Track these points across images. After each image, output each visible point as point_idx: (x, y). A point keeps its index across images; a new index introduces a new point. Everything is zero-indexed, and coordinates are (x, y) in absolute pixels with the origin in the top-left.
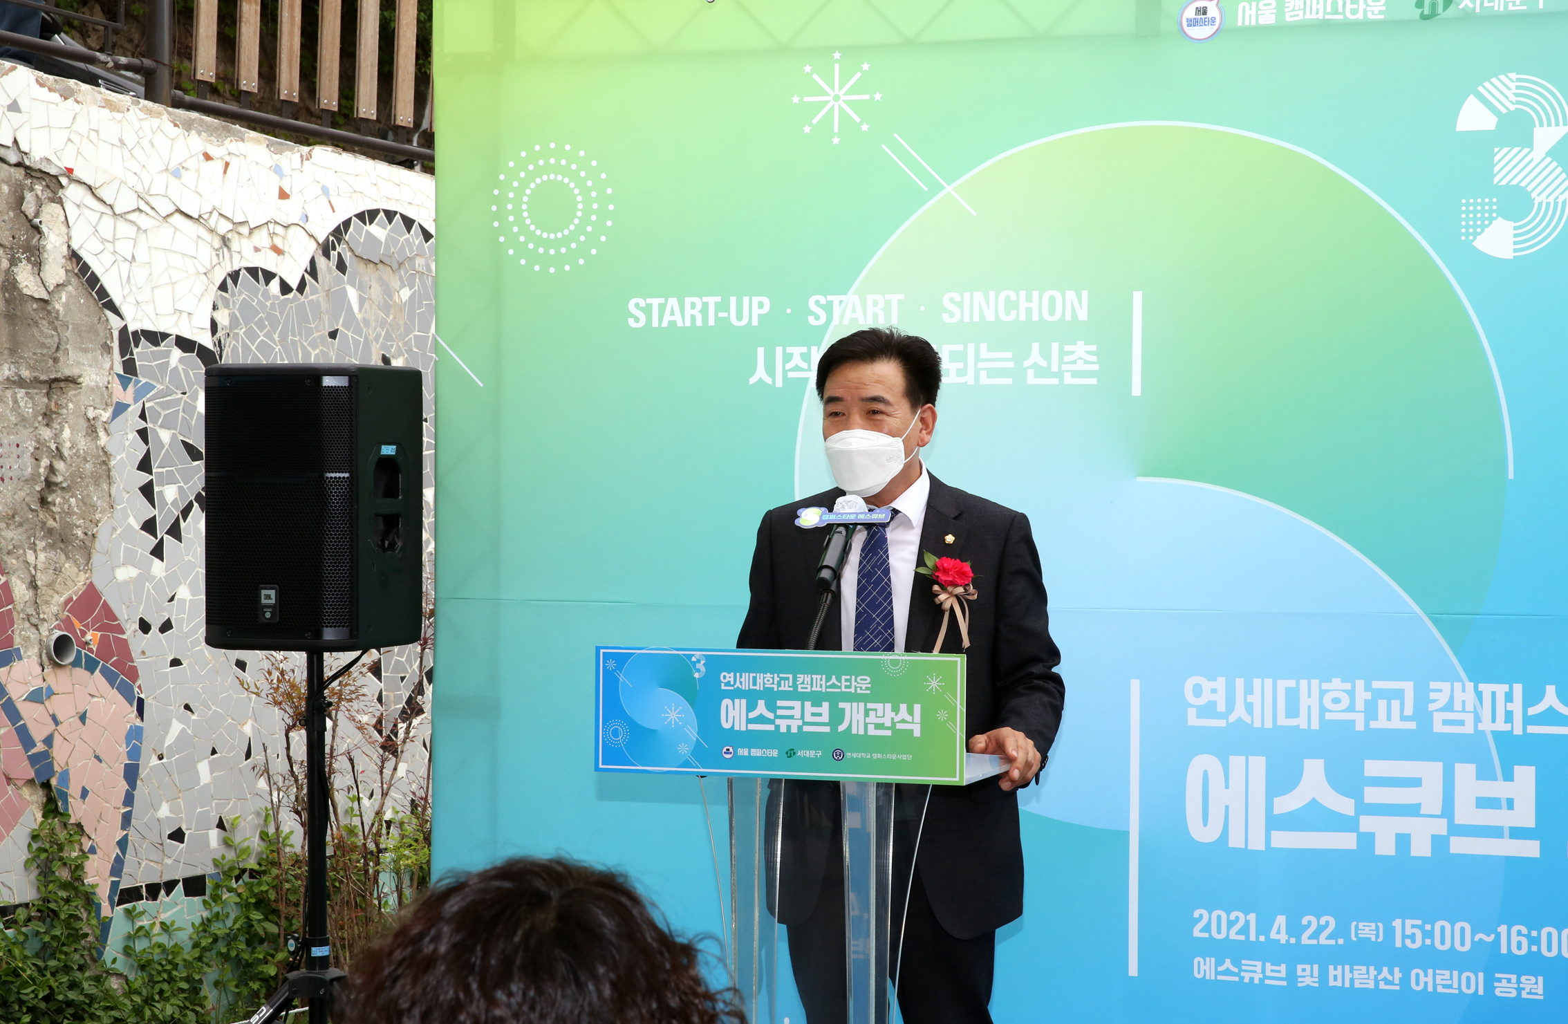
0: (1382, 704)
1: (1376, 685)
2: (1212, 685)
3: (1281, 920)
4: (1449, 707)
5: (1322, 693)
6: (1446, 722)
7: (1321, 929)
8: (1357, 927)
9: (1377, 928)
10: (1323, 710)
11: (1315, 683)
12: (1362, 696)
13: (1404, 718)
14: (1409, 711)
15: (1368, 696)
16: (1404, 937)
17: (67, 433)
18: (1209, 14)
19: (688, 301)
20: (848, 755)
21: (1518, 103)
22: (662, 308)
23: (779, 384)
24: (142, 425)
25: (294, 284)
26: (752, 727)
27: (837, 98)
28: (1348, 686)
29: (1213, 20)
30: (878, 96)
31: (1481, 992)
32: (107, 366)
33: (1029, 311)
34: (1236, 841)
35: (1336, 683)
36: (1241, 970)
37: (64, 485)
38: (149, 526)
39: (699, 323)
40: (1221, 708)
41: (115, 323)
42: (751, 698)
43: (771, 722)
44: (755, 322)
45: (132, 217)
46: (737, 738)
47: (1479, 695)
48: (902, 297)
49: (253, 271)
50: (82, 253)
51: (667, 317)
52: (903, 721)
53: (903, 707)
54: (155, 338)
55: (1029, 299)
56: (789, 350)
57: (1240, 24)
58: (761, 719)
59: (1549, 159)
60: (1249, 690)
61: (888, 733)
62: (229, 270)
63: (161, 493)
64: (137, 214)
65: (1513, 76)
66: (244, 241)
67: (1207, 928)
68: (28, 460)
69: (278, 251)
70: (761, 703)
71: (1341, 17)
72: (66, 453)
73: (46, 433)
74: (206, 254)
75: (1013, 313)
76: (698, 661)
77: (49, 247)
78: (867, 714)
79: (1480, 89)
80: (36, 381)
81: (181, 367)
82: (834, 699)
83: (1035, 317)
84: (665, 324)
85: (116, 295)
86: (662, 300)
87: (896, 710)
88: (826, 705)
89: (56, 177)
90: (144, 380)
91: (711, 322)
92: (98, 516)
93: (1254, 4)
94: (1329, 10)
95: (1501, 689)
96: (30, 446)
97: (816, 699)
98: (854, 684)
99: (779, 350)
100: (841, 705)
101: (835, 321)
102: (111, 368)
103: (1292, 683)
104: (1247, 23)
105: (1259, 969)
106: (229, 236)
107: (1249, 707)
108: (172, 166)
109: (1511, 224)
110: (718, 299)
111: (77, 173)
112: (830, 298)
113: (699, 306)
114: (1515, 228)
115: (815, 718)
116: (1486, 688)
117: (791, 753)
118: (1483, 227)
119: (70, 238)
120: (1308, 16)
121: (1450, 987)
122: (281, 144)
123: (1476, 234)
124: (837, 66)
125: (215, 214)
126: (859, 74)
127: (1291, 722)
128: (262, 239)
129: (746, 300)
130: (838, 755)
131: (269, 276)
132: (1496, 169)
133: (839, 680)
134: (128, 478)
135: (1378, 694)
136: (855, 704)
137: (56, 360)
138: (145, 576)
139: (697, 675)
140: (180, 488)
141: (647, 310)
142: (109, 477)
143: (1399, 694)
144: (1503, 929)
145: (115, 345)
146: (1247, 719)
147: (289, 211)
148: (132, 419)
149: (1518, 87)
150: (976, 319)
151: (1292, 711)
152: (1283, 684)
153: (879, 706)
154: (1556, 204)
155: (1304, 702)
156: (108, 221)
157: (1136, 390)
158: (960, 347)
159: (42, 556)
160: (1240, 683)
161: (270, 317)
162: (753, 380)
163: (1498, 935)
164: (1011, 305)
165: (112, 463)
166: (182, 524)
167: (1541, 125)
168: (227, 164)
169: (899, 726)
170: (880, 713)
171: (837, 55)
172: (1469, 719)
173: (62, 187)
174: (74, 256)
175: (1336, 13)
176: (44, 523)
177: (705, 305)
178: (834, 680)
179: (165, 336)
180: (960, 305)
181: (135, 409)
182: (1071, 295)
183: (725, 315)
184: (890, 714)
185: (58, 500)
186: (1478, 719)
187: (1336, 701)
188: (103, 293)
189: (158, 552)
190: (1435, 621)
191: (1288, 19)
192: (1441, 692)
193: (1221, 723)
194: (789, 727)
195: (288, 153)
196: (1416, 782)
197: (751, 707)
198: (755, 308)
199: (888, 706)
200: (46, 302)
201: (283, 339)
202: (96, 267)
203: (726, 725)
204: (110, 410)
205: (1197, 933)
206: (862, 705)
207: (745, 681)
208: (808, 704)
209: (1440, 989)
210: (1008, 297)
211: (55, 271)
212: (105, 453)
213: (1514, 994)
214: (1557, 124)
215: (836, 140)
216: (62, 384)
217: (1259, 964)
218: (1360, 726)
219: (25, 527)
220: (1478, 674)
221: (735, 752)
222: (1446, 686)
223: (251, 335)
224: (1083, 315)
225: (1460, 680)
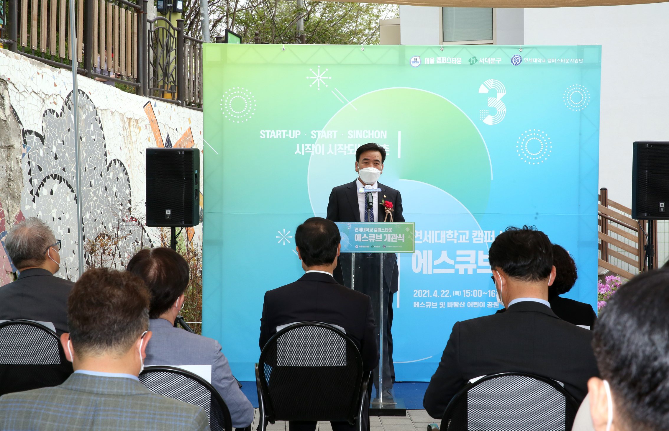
0: (461, 236)
1: (460, 232)
2: (419, 232)
3: (436, 291)
4: (477, 237)
5: (446, 234)
6: (476, 241)
7: (445, 293)
8: (454, 292)
9: (459, 292)
10: (446, 238)
11: (444, 231)
12: (456, 234)
13: (466, 240)
14: (467, 238)
15: (458, 234)
16: (466, 294)
17: (12, 163)
18: (418, 60)
19: (277, 131)
20: (387, 247)
21: (493, 86)
22: (270, 133)
23: (303, 154)
24: (29, 160)
25: (59, 114)
26: (363, 240)
27: (319, 78)
28: (453, 232)
29: (418, 62)
30: (330, 78)
31: (484, 307)
32: (20, 141)
33: (371, 136)
34: (424, 272)
35: (450, 231)
36: (426, 305)
37: (13, 179)
38: (32, 192)
39: (280, 137)
40: (421, 238)
41: (21, 128)
42: (363, 234)
43: (368, 239)
44: (296, 137)
45: (23, 93)
46: (358, 243)
47: (484, 233)
48: (337, 131)
49: (50, 110)
50: (13, 105)
51: (271, 136)
52: (400, 238)
53: (400, 235)
54: (30, 132)
55: (371, 133)
56: (306, 145)
57: (425, 63)
58: (365, 239)
59: (501, 101)
60: (428, 234)
61: (396, 241)
62: (45, 110)
63: (34, 181)
64: (24, 92)
65: (492, 80)
66: (48, 100)
67: (417, 295)
68: (5, 171)
69: (55, 103)
70: (365, 235)
71: (450, 63)
72: (13, 169)
73: (8, 163)
74: (39, 105)
75: (367, 136)
76: (349, 225)
77: (6, 104)
78: (391, 237)
79: (484, 83)
80: (5, 146)
81: (36, 141)
82: (383, 233)
83: (373, 137)
84: (271, 137)
85: (21, 119)
86: (270, 131)
87: (398, 236)
88: (381, 235)
89: (6, 81)
90: (28, 146)
91: (284, 137)
92: (20, 189)
93: (429, 58)
94: (447, 61)
95: (490, 232)
96: (5, 167)
97: (379, 234)
98: (388, 230)
99: (303, 145)
100: (385, 235)
101: (319, 137)
102: (21, 142)
103: (439, 232)
104: (427, 63)
105: (430, 304)
106: (44, 99)
107: (428, 238)
108: (31, 77)
109: (492, 117)
110: (286, 131)
111: (11, 80)
112: (317, 131)
113: (280, 133)
114: (493, 118)
115: (378, 238)
116: (486, 232)
117: (373, 247)
118: (485, 117)
119: (10, 101)
120: (442, 62)
121: (477, 306)
122: (53, 68)
123: (484, 119)
124: (319, 69)
125: (41, 92)
126: (325, 72)
127: (439, 241)
128: (51, 100)
129: (294, 131)
130: (384, 247)
131: (54, 111)
132: (488, 103)
133: (384, 229)
134: (27, 177)
135: (460, 234)
136: (388, 235)
137: (9, 140)
138: (32, 209)
139: (349, 229)
140: (38, 180)
141: (266, 133)
142: (22, 177)
143: (465, 234)
144: (489, 291)
145: (21, 135)
146: (427, 241)
147: (57, 91)
148: (26, 159)
149: (493, 83)
150: (357, 137)
151: (439, 239)
152: (436, 232)
153: (394, 235)
154: (502, 112)
155: (442, 236)
156: (18, 94)
157: (399, 157)
158: (353, 145)
159: (10, 202)
160: (426, 232)
161: (55, 125)
162: (296, 153)
163: (488, 293)
164: (366, 134)
165: (23, 172)
166: (39, 192)
167: (499, 92)
168: (43, 76)
169: (399, 240)
170: (394, 237)
171: (319, 66)
172: (482, 239)
173: (7, 84)
174: (11, 106)
175: (449, 62)
176: (9, 191)
177: (282, 133)
178: (383, 229)
179: (32, 131)
180: (353, 134)
181: (27, 155)
182: (382, 132)
183: (288, 135)
184: (397, 237)
185: (12, 184)
186: (484, 240)
187: (450, 236)
188: (18, 118)
189: (34, 201)
190: (474, 215)
191: (437, 63)
192: (475, 233)
193: (421, 242)
194: (372, 240)
195: (55, 71)
196: (469, 256)
197: (362, 236)
198: (296, 134)
199: (396, 235)
200: (5, 121)
201: (58, 132)
202: (16, 110)
203: (356, 240)
204: (21, 155)
205: (414, 296)
206: (390, 235)
207: (361, 230)
208: (377, 235)
209: (474, 307)
210: (365, 132)
211: (8, 111)
212: (21, 169)
213: (492, 307)
214: (503, 92)
215: (319, 89)
216: (10, 147)
217: (430, 303)
218: (455, 242)
219: (5, 193)
220: (484, 228)
221: (359, 246)
222: (476, 232)
223: (51, 131)
224: (385, 137)
225: (480, 230)
